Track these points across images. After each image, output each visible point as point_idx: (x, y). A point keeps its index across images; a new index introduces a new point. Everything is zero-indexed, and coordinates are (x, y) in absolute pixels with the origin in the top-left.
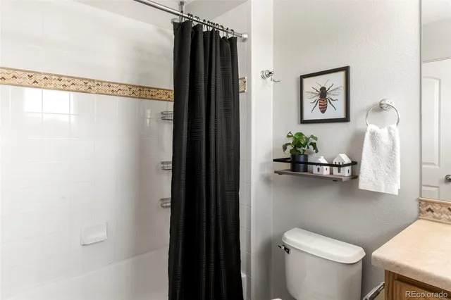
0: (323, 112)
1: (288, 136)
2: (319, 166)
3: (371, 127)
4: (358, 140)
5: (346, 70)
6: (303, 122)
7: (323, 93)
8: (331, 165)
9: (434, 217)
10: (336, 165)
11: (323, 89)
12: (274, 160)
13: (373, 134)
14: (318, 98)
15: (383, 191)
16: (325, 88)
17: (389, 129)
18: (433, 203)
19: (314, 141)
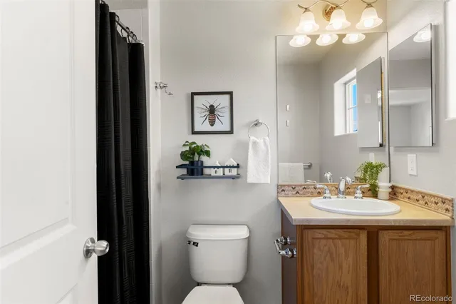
0: (212, 125)
1: (184, 145)
2: (216, 169)
3: (252, 138)
4: (243, 147)
5: (230, 94)
6: (194, 133)
7: (212, 110)
8: (224, 167)
9: (285, 194)
10: (227, 167)
11: (212, 107)
12: (177, 167)
13: (255, 143)
14: (208, 113)
15: (262, 182)
16: (213, 106)
17: (264, 139)
18: (284, 186)
19: (208, 149)
